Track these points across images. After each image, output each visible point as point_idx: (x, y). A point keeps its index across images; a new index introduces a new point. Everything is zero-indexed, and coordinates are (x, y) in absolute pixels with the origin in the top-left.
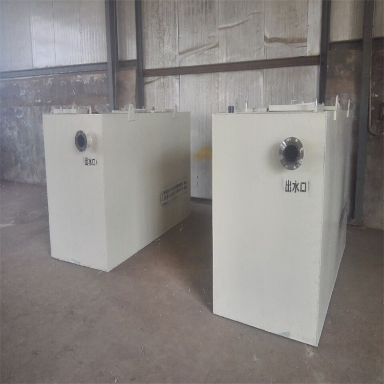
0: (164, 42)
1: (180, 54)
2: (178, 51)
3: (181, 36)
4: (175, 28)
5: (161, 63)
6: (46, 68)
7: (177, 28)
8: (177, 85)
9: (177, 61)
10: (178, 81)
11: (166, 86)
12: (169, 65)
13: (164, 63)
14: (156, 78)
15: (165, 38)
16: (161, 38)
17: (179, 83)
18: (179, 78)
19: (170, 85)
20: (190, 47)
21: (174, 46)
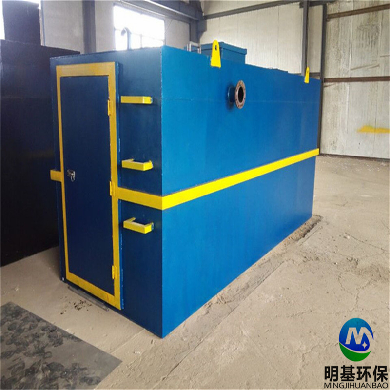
0: (340, 62)
1: (351, 69)
2: (349, 68)
3: (353, 59)
4: (349, 54)
5: (337, 75)
7: (350, 55)
8: (348, 88)
9: (349, 73)
10: (348, 86)
11: (340, 89)
12: (344, 76)
13: (339, 74)
14: (332, 83)
15: (341, 60)
16: (338, 60)
17: (350, 87)
18: (350, 84)
19: (343, 88)
20: (359, 66)
21: (347, 65)
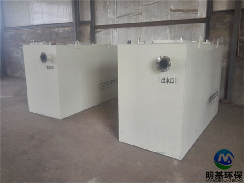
6: (38, 25)
